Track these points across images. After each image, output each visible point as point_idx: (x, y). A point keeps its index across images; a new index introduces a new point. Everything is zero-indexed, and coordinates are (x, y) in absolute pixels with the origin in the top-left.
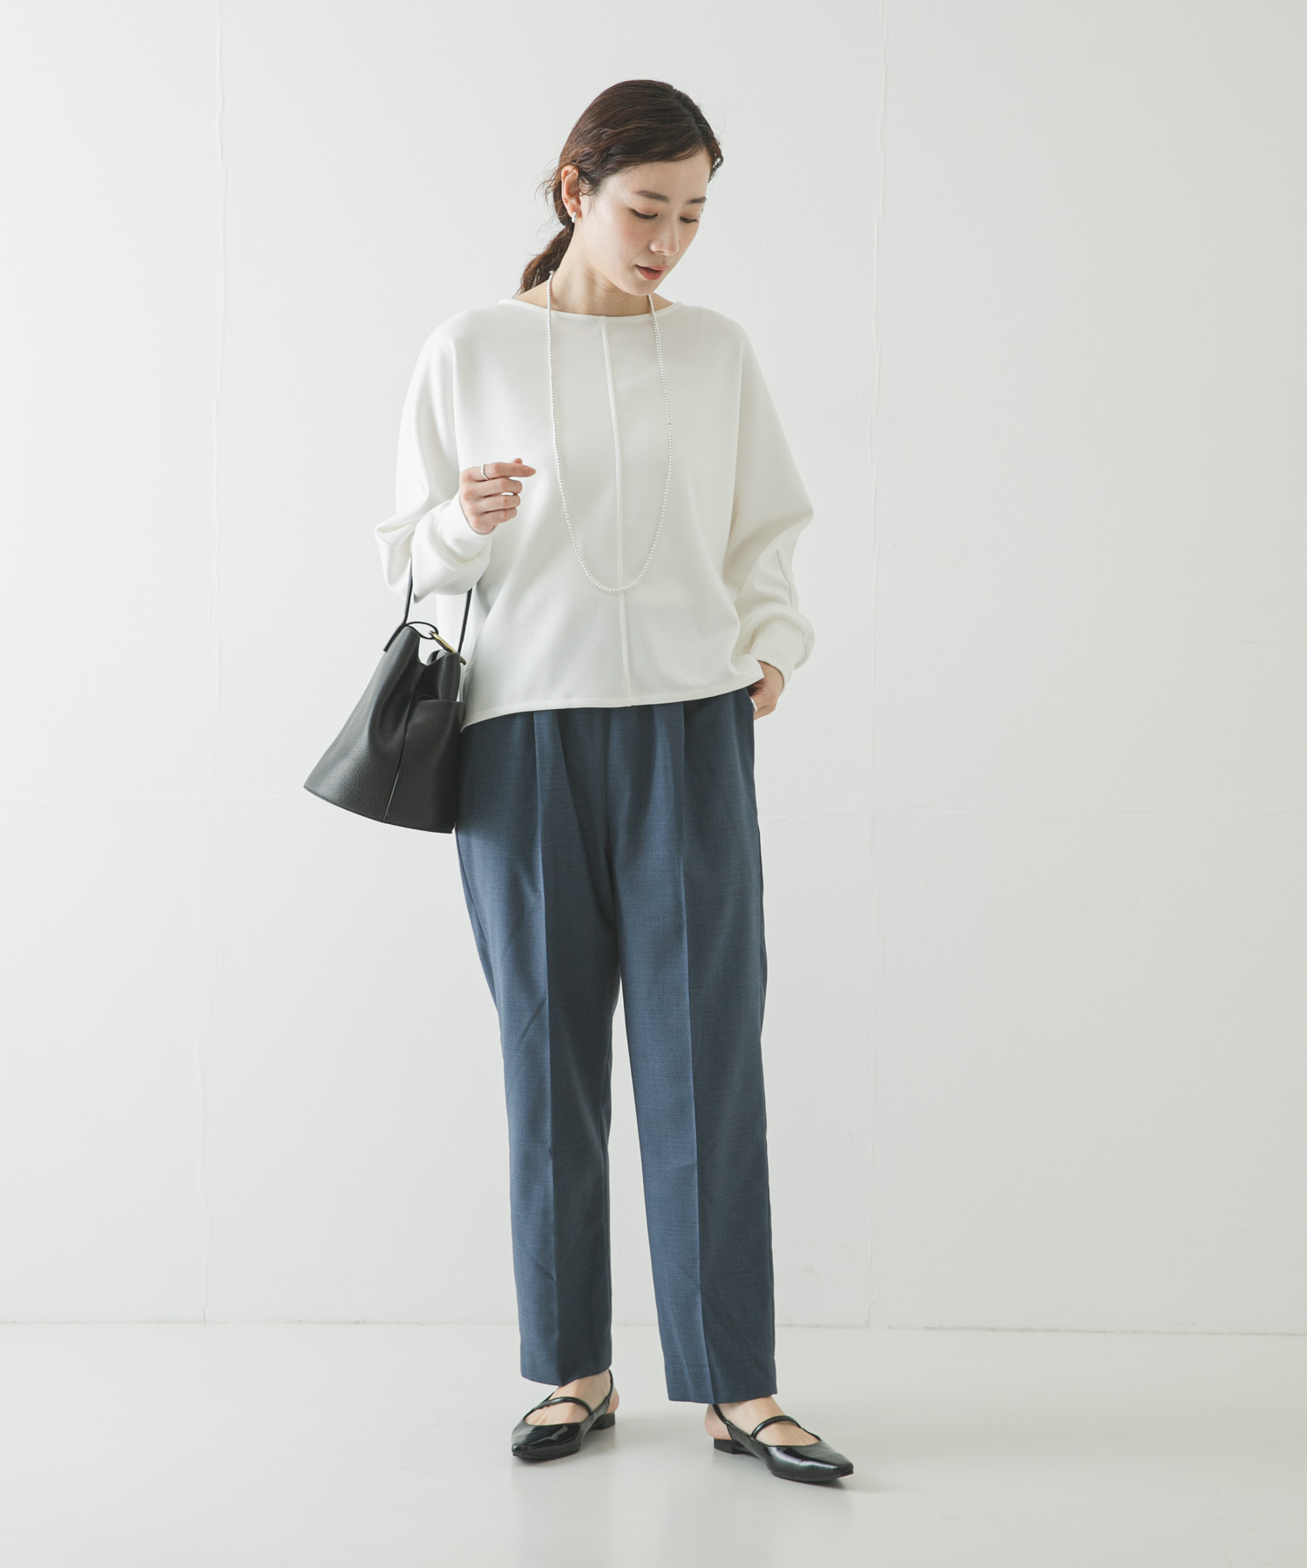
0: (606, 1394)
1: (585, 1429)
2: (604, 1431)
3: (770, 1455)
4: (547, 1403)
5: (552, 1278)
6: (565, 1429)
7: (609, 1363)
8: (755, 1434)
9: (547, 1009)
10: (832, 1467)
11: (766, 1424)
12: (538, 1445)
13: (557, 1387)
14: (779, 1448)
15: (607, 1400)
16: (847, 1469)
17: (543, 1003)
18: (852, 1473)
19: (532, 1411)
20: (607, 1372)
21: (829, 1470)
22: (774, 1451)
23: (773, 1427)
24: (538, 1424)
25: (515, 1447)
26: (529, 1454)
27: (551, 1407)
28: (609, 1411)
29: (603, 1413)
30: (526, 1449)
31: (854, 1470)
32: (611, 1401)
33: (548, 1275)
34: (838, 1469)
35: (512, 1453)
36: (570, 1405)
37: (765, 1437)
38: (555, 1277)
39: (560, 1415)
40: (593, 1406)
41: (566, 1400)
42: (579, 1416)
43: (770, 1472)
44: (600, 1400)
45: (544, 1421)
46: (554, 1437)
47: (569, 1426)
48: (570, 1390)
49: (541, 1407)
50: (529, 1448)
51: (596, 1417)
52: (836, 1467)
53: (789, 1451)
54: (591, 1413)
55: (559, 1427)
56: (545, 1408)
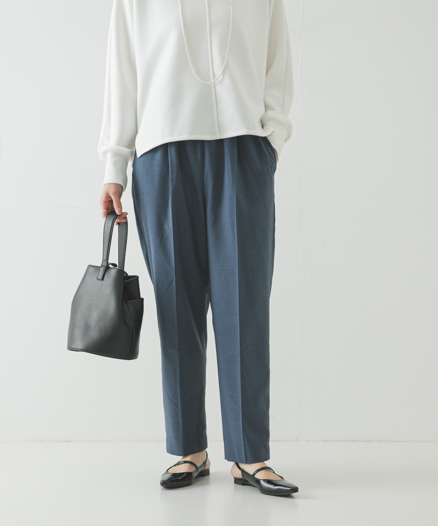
0: (204, 460)
1: (195, 475)
2: (204, 477)
3: (260, 484)
4: (178, 464)
5: (179, 407)
6: (185, 475)
7: (206, 447)
8: (254, 475)
9: (175, 283)
10: (289, 489)
11: (258, 471)
12: (172, 481)
13: (182, 457)
14: (264, 480)
15: (205, 463)
16: (295, 490)
17: (173, 280)
18: (298, 491)
19: (171, 467)
20: (205, 451)
21: (287, 490)
22: (262, 482)
23: (262, 472)
24: (173, 472)
25: (162, 482)
26: (168, 485)
27: (179, 465)
28: (206, 468)
29: (203, 469)
30: (166, 483)
31: (299, 490)
32: (207, 463)
33: (177, 406)
34: (291, 490)
35: (160, 485)
36: (188, 464)
37: (258, 476)
38: (180, 406)
39: (184, 469)
40: (198, 465)
41: (185, 462)
42: (192, 469)
43: (259, 491)
44: (202, 463)
45: (176, 471)
46: (180, 478)
47: (187, 473)
48: (188, 459)
49: (175, 466)
50: (168, 482)
51: (200, 470)
52: (290, 489)
53: (269, 482)
54: (197, 468)
55: (183, 474)
56: (177, 466)
